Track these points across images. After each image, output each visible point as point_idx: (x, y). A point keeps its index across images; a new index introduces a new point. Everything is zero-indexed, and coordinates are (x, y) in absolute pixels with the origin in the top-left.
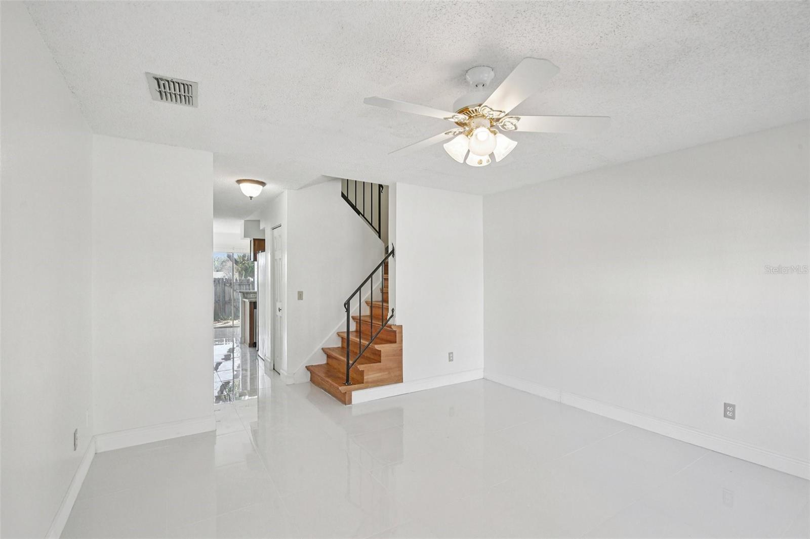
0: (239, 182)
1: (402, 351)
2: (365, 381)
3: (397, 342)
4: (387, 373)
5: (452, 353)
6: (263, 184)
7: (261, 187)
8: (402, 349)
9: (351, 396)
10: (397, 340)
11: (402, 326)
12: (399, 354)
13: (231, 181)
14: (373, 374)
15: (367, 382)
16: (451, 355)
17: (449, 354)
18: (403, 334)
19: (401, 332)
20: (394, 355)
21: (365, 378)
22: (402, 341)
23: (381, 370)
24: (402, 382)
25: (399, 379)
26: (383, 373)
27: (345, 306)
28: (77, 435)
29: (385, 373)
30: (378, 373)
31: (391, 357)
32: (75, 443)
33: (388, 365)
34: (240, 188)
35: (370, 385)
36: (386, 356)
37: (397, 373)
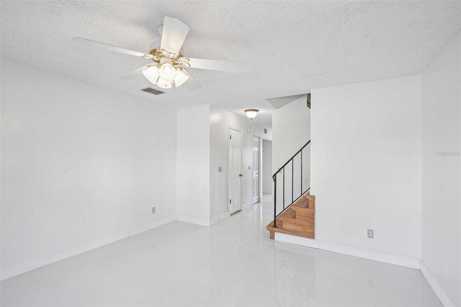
0: (246, 111)
2: (283, 228)
3: (310, 208)
4: (301, 228)
7: (256, 112)
8: (314, 214)
9: (274, 234)
10: (310, 206)
11: (314, 196)
12: (311, 217)
13: (242, 111)
14: (288, 225)
15: (285, 229)
16: (371, 232)
17: (369, 231)
19: (314, 201)
21: (283, 226)
23: (295, 224)
24: (314, 239)
25: (311, 236)
27: (273, 178)
28: (154, 209)
29: (299, 228)
30: (293, 226)
31: (303, 218)
32: (153, 211)
33: (301, 223)
34: (246, 114)
35: (287, 232)
36: (299, 216)
37: (310, 231)
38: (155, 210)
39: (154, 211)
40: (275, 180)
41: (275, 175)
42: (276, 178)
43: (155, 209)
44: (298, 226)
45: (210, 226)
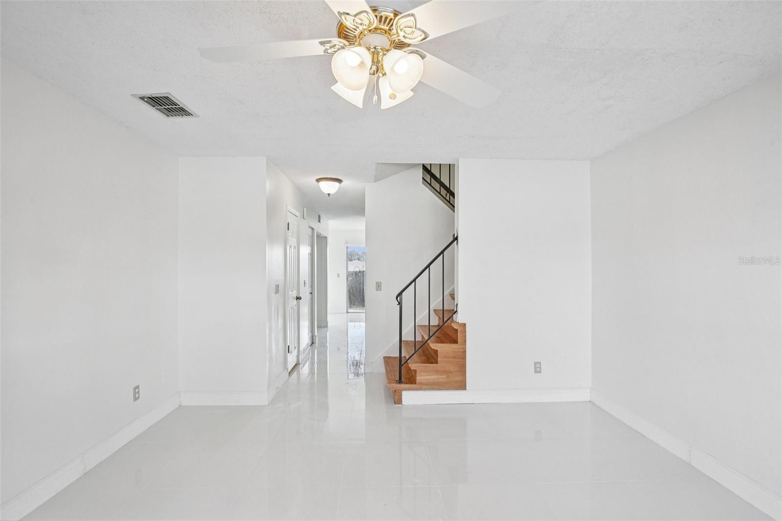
0: (318, 180)
1: (466, 354)
2: (418, 381)
3: (459, 342)
4: (446, 376)
5: (540, 363)
6: (339, 181)
7: (337, 184)
8: (465, 352)
9: (401, 395)
10: (459, 340)
11: (465, 324)
12: (462, 357)
13: (312, 180)
14: (425, 375)
15: (420, 384)
16: (538, 365)
17: (536, 363)
18: (467, 334)
19: (464, 332)
20: (455, 357)
21: (417, 378)
22: (465, 342)
23: (437, 372)
24: (465, 389)
25: (461, 385)
26: (439, 376)
27: (397, 299)
28: (137, 390)
29: (443, 377)
30: (433, 375)
31: (450, 359)
32: (134, 395)
33: (447, 368)
34: (319, 186)
35: (424, 387)
36: (444, 358)
37: (459, 378)
38: (138, 392)
39: (137, 395)
40: (400, 303)
41: (400, 294)
42: (401, 299)
43: (139, 388)
44: (441, 375)
45: (268, 405)
